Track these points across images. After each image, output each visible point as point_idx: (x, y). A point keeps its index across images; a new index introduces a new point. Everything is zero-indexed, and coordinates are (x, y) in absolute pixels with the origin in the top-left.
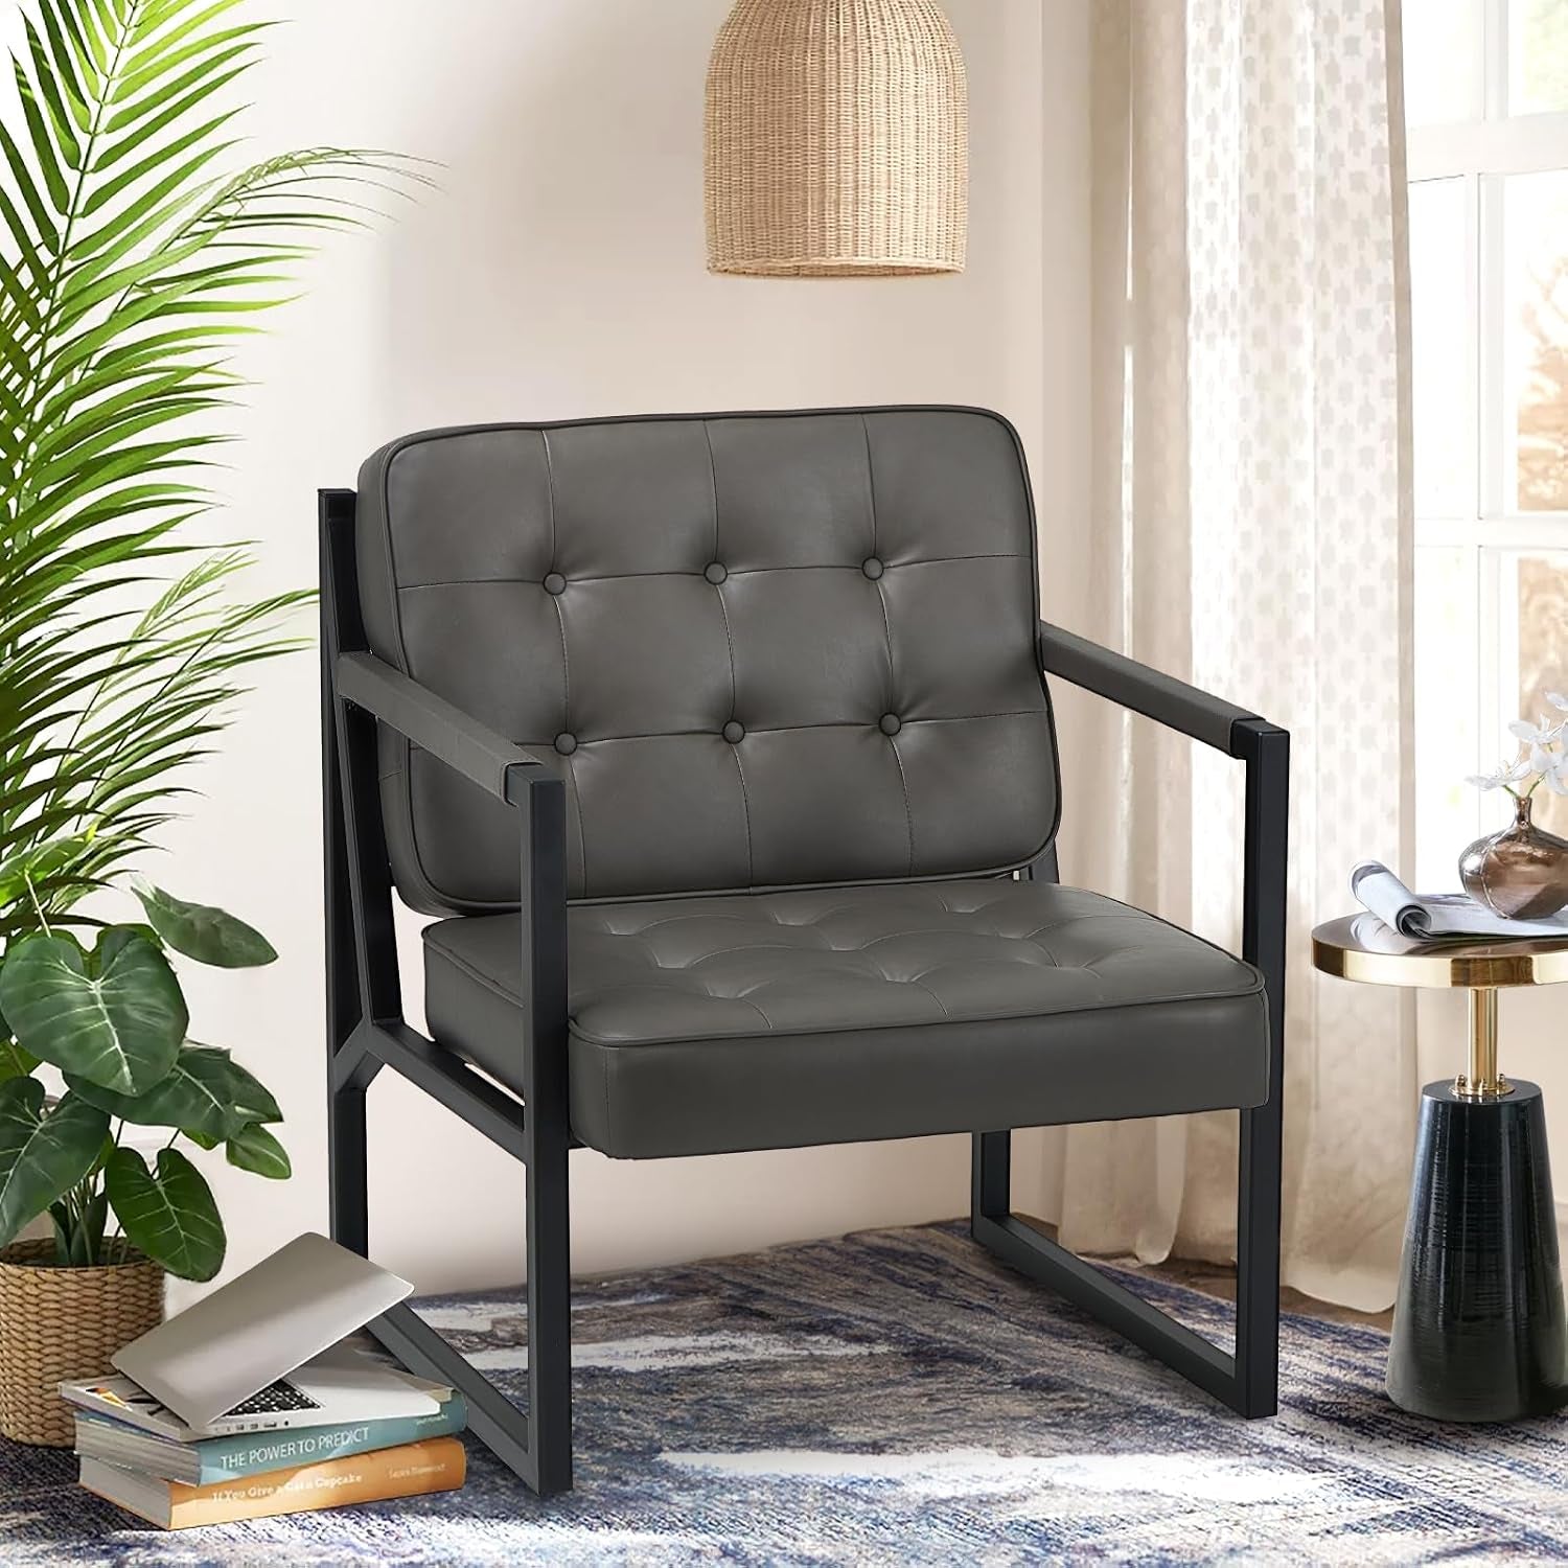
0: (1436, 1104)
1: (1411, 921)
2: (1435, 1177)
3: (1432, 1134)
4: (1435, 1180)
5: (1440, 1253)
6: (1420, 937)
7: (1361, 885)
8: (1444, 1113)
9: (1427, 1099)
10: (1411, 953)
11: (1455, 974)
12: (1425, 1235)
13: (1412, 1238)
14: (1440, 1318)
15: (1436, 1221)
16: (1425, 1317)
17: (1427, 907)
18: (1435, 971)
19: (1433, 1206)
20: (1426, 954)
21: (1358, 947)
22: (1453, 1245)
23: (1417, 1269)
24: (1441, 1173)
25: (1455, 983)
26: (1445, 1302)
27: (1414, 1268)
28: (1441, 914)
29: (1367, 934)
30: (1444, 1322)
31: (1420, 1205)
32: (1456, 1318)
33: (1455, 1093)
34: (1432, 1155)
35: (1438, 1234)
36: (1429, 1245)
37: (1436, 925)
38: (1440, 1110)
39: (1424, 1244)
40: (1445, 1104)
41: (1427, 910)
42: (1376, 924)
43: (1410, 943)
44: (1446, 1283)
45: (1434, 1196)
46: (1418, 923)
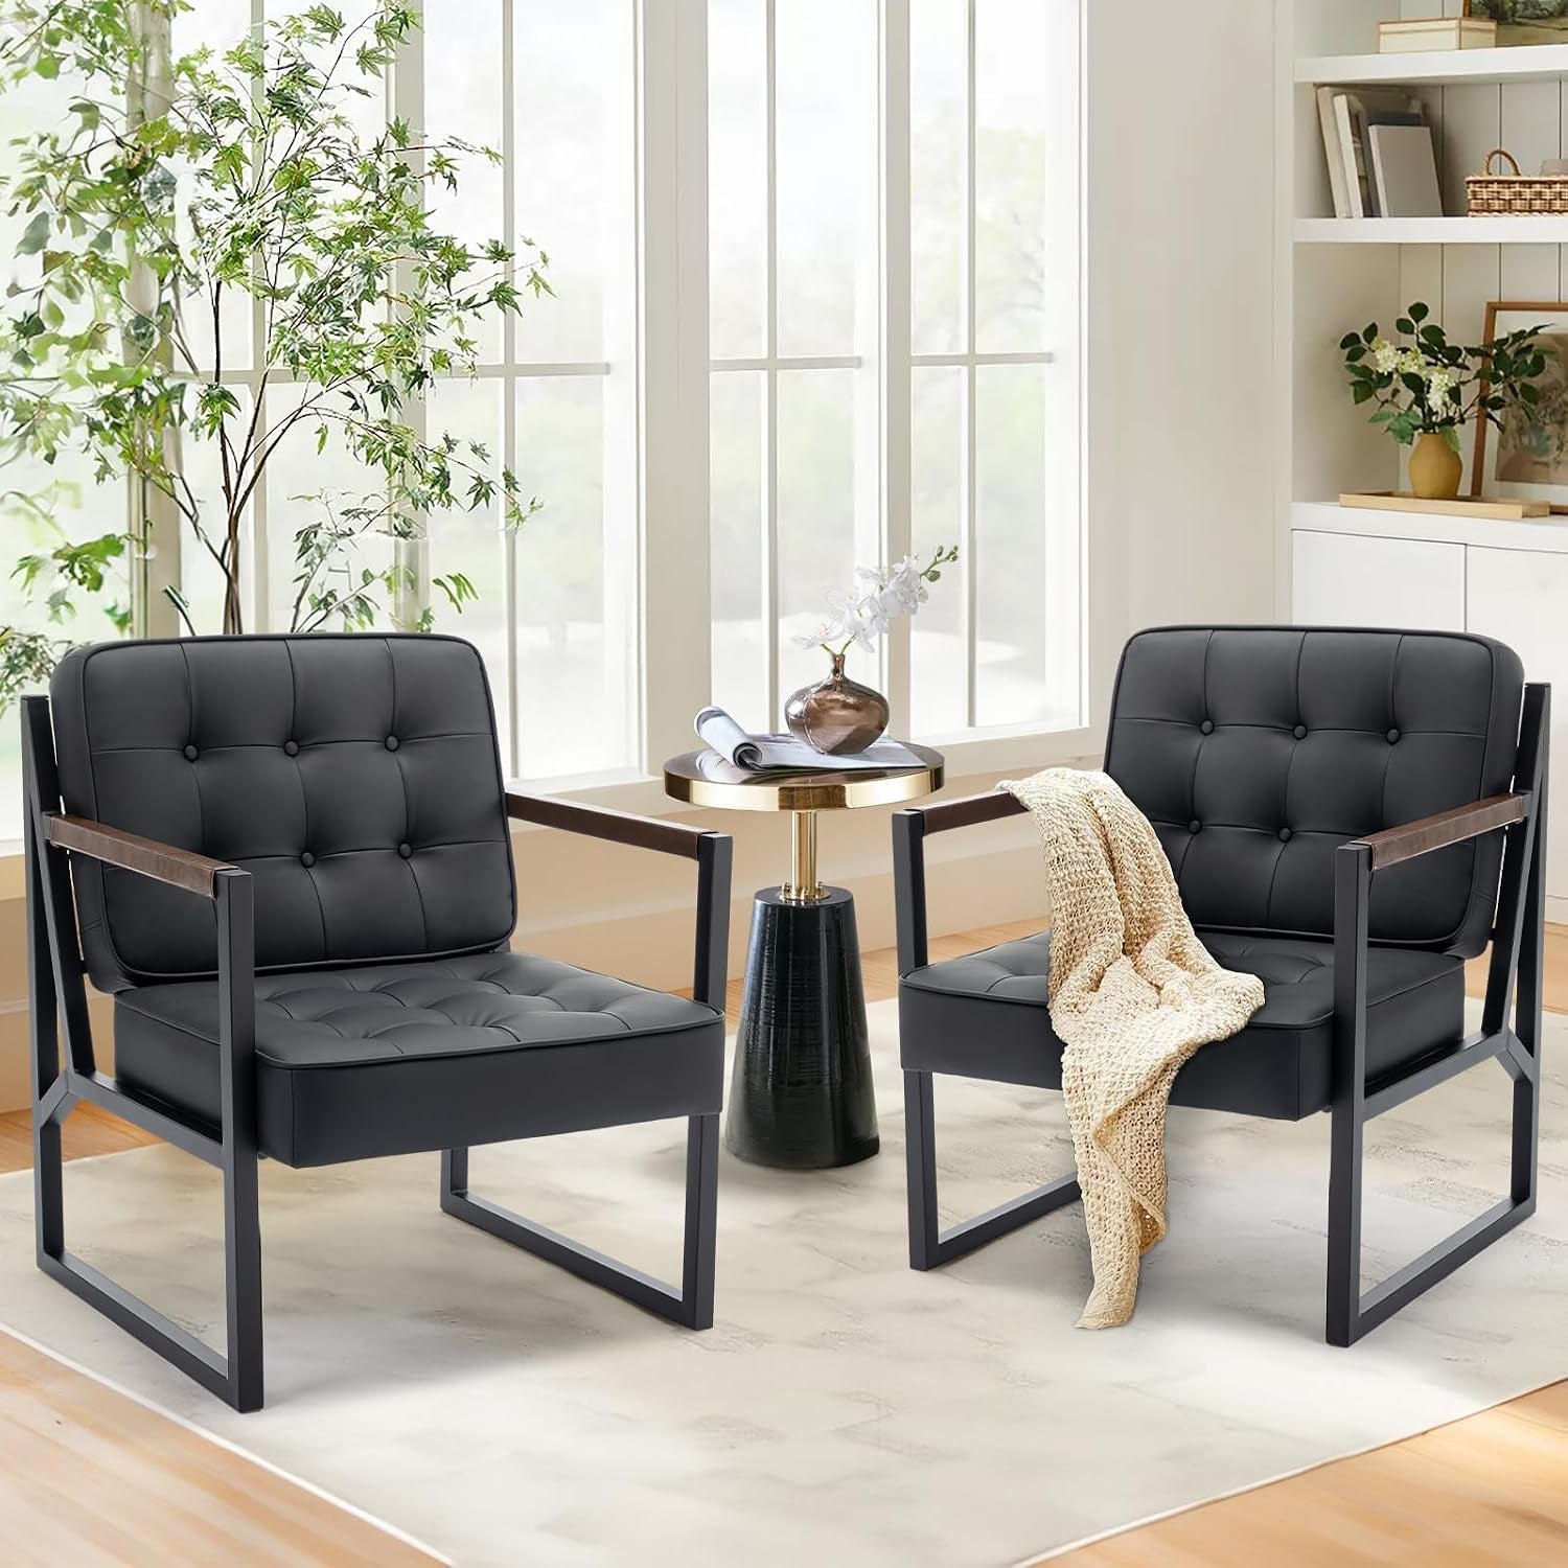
0: (766, 907)
1: (746, 756)
2: (765, 966)
3: (763, 931)
4: (765, 970)
5: (769, 1029)
6: (753, 769)
7: (704, 726)
8: (773, 914)
9: (759, 903)
10: (745, 782)
11: (781, 800)
12: (757, 1015)
13: (746, 1018)
14: (769, 1084)
15: (766, 1003)
16: (757, 1082)
17: (756, 744)
18: (765, 797)
19: (763, 991)
20: (758, 783)
21: (701, 777)
22: (780, 1023)
23: (751, 1043)
24: (770, 963)
25: (781, 807)
26: (774, 1070)
27: (747, 1041)
28: (771, 751)
29: (708, 764)
30: (773, 1085)
31: (753, 990)
32: (782, 1082)
33: (782, 898)
34: (763, 948)
35: (767, 1014)
36: (760, 1023)
37: (766, 759)
38: (769, 911)
39: (756, 1022)
40: (774, 907)
41: (759, 747)
42: (718, 758)
43: (745, 774)
44: (773, 1055)
45: (764, 983)
46: (751, 757)
